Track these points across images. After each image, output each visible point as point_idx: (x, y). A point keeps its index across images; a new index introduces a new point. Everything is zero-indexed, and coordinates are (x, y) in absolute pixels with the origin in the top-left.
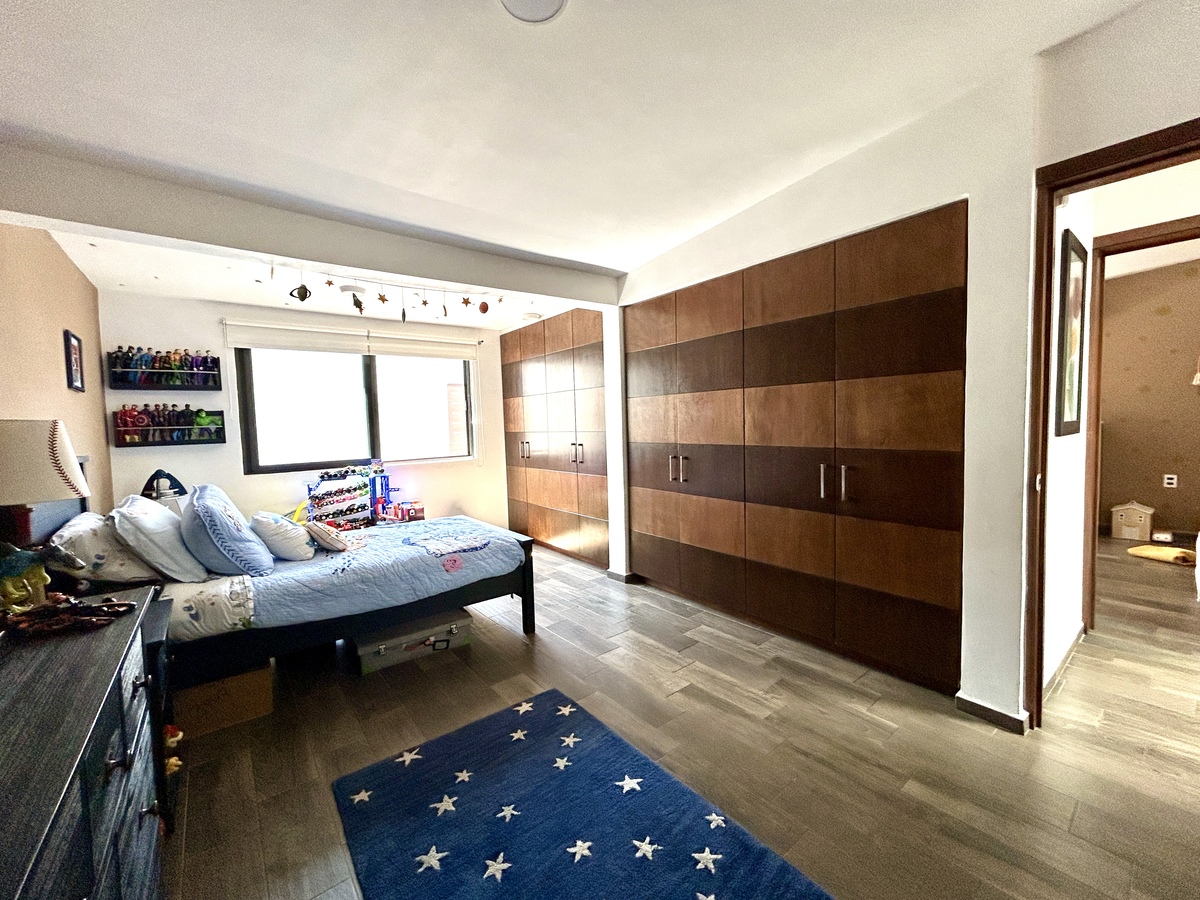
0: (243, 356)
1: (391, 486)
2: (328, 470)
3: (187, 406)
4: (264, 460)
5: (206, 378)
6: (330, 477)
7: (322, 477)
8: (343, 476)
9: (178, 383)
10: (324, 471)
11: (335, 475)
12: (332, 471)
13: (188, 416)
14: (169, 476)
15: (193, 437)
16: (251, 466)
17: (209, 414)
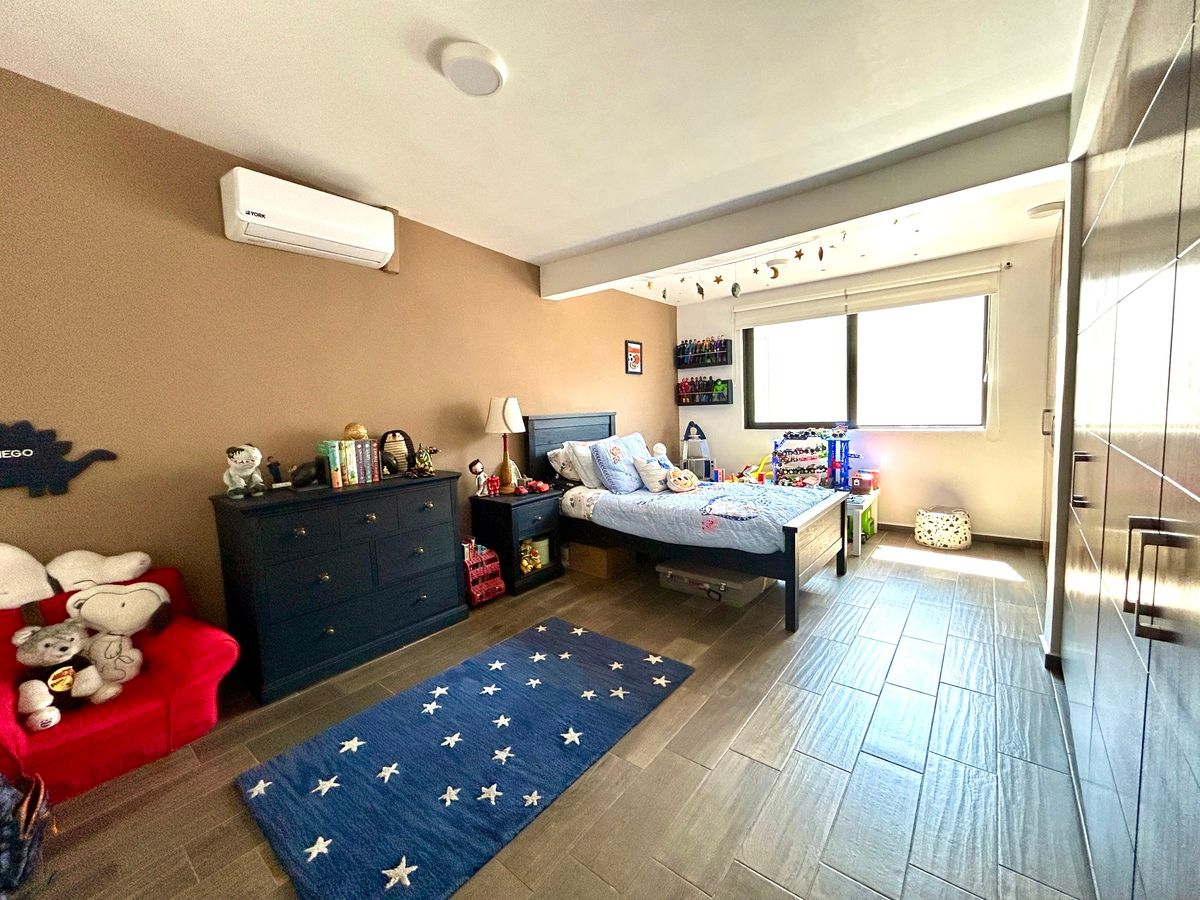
0: (748, 335)
1: (851, 452)
2: (791, 431)
3: (711, 378)
4: (758, 419)
5: (722, 355)
6: (793, 437)
7: (785, 436)
8: (804, 437)
9: (709, 361)
10: (788, 431)
11: (796, 436)
12: (795, 432)
13: (710, 385)
14: (696, 426)
15: (715, 400)
16: (750, 424)
17: (723, 382)
